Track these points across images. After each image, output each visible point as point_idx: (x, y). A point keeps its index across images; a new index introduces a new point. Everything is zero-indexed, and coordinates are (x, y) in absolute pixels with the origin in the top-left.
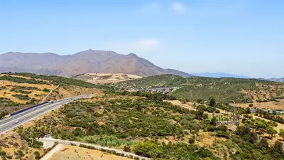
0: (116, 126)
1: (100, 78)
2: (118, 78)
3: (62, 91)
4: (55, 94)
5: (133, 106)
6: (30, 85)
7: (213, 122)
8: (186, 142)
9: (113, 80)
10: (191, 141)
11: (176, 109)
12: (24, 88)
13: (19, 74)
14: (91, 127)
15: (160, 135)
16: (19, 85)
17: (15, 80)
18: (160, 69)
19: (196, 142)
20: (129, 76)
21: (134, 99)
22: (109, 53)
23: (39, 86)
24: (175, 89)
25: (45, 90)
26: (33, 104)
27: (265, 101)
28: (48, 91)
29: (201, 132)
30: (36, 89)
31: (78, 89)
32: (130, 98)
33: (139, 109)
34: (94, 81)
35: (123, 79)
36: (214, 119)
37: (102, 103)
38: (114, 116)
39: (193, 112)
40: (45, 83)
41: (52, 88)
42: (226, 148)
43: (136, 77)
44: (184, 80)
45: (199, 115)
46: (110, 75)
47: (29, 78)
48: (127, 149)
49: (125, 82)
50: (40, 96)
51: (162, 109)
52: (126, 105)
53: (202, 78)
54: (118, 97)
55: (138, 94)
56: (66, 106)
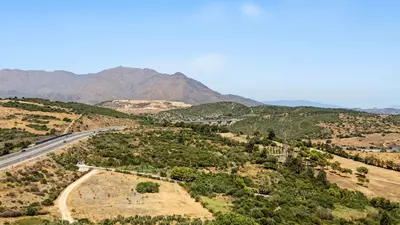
0: (154, 157)
1: (134, 106)
2: (159, 107)
3: (86, 121)
4: (78, 124)
5: (175, 137)
6: (45, 114)
7: (264, 154)
8: (229, 173)
9: (152, 109)
10: (234, 171)
11: (225, 141)
12: (38, 116)
13: (28, 100)
14: (125, 158)
15: (201, 166)
16: (30, 113)
17: (24, 107)
18: (217, 94)
19: (239, 172)
20: (174, 104)
21: (176, 130)
22: (147, 71)
23: (57, 115)
24: (234, 121)
25: (65, 120)
26: (54, 135)
27: (347, 137)
28: (69, 120)
29: (248, 164)
30: (54, 118)
31: (106, 119)
32: (172, 129)
33: (181, 141)
34: (126, 109)
35: (165, 108)
36: (265, 152)
37: (138, 135)
38: (151, 148)
39: (243, 144)
40: (63, 111)
41: (74, 117)
42: (269, 178)
43: (184, 105)
44: (247, 110)
45: (250, 147)
46: (146, 102)
47: (41, 105)
48: (163, 175)
49: (168, 112)
50: (61, 126)
51: (209, 142)
52: (167, 137)
53: (271, 107)
54: (157, 129)
55: (181, 125)
56: (94, 137)
